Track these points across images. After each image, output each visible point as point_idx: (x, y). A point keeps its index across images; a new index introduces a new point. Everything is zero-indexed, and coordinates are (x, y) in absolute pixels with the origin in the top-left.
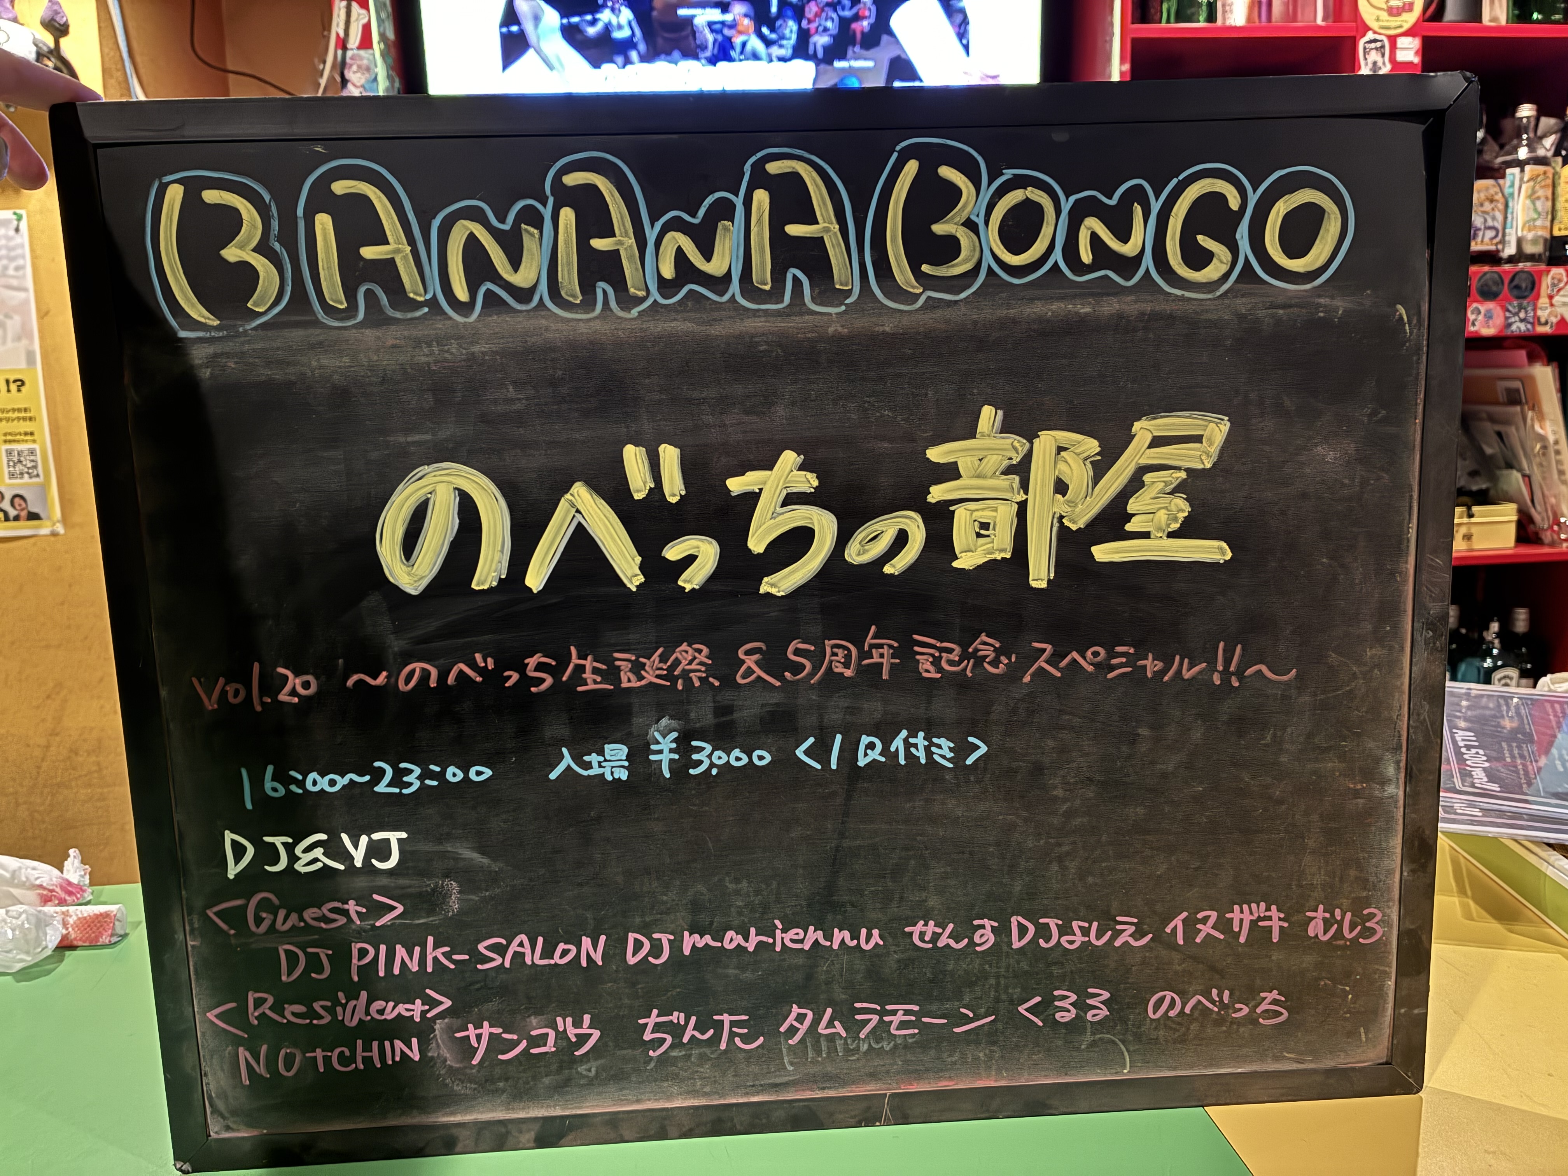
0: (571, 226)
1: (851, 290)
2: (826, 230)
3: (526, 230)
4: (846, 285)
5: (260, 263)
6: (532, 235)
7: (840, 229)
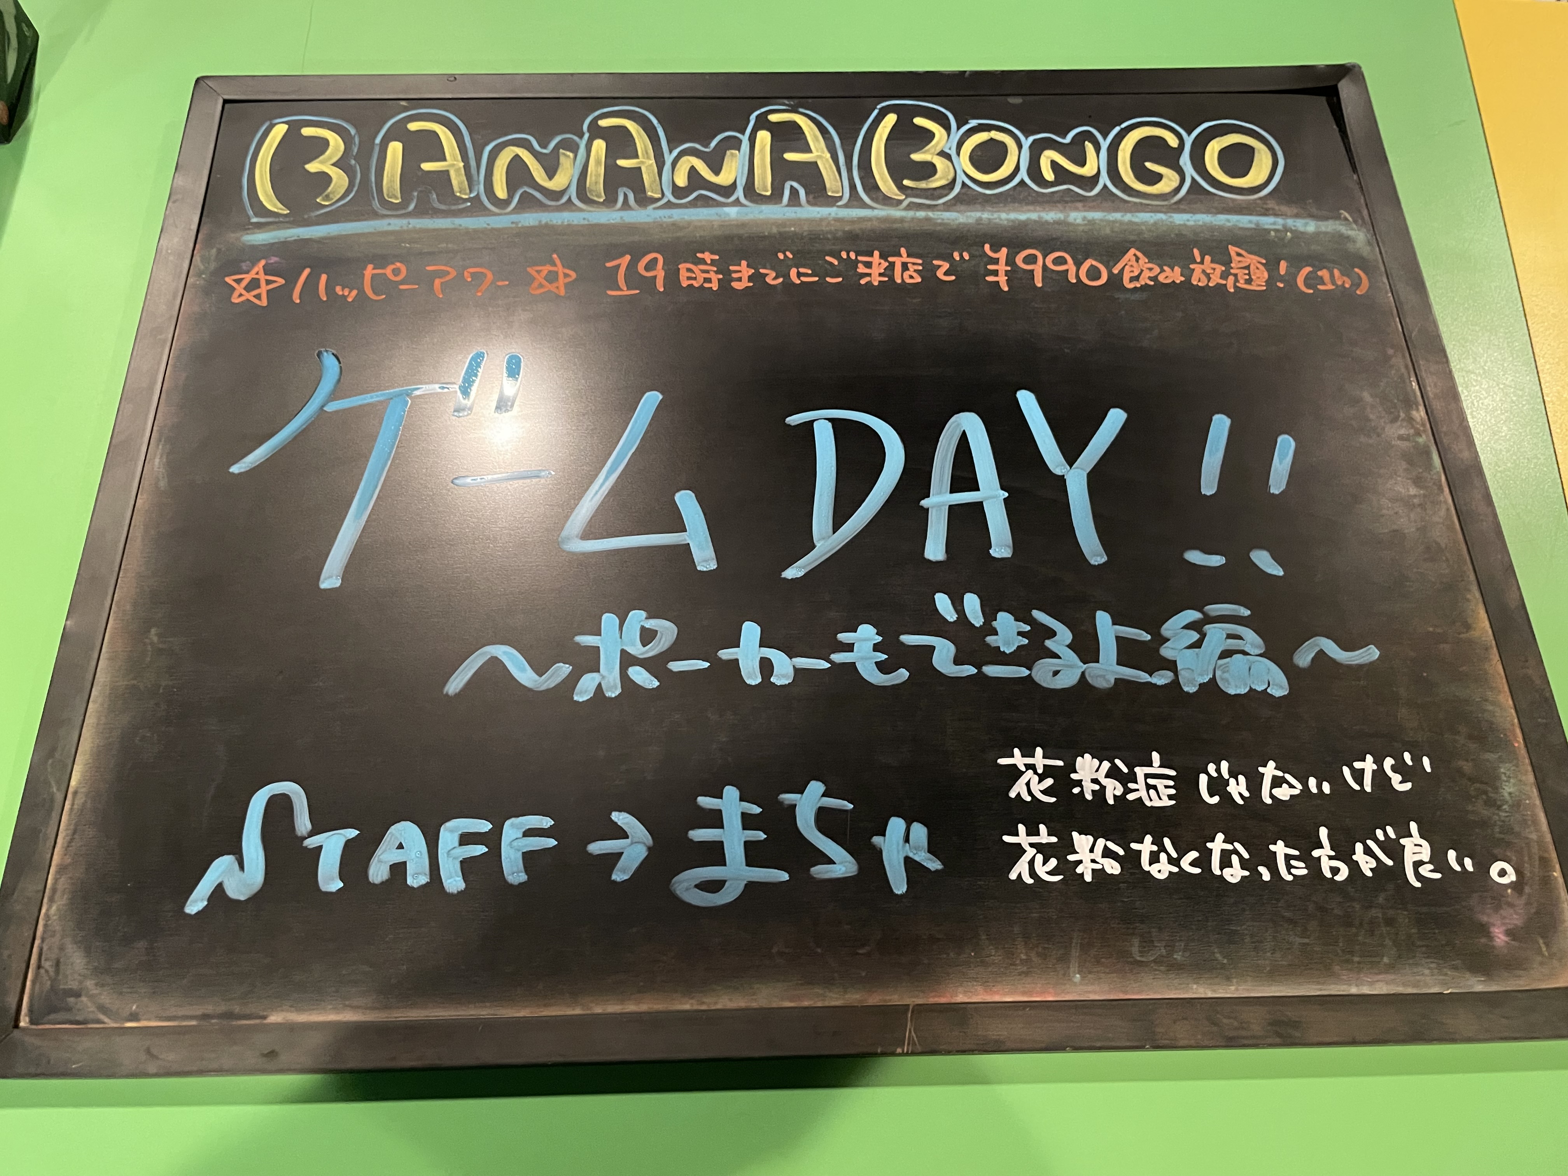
0: (602, 151)
1: (842, 196)
2: (819, 157)
3: (564, 154)
4: (838, 192)
5: (336, 174)
6: (568, 156)
7: (832, 157)
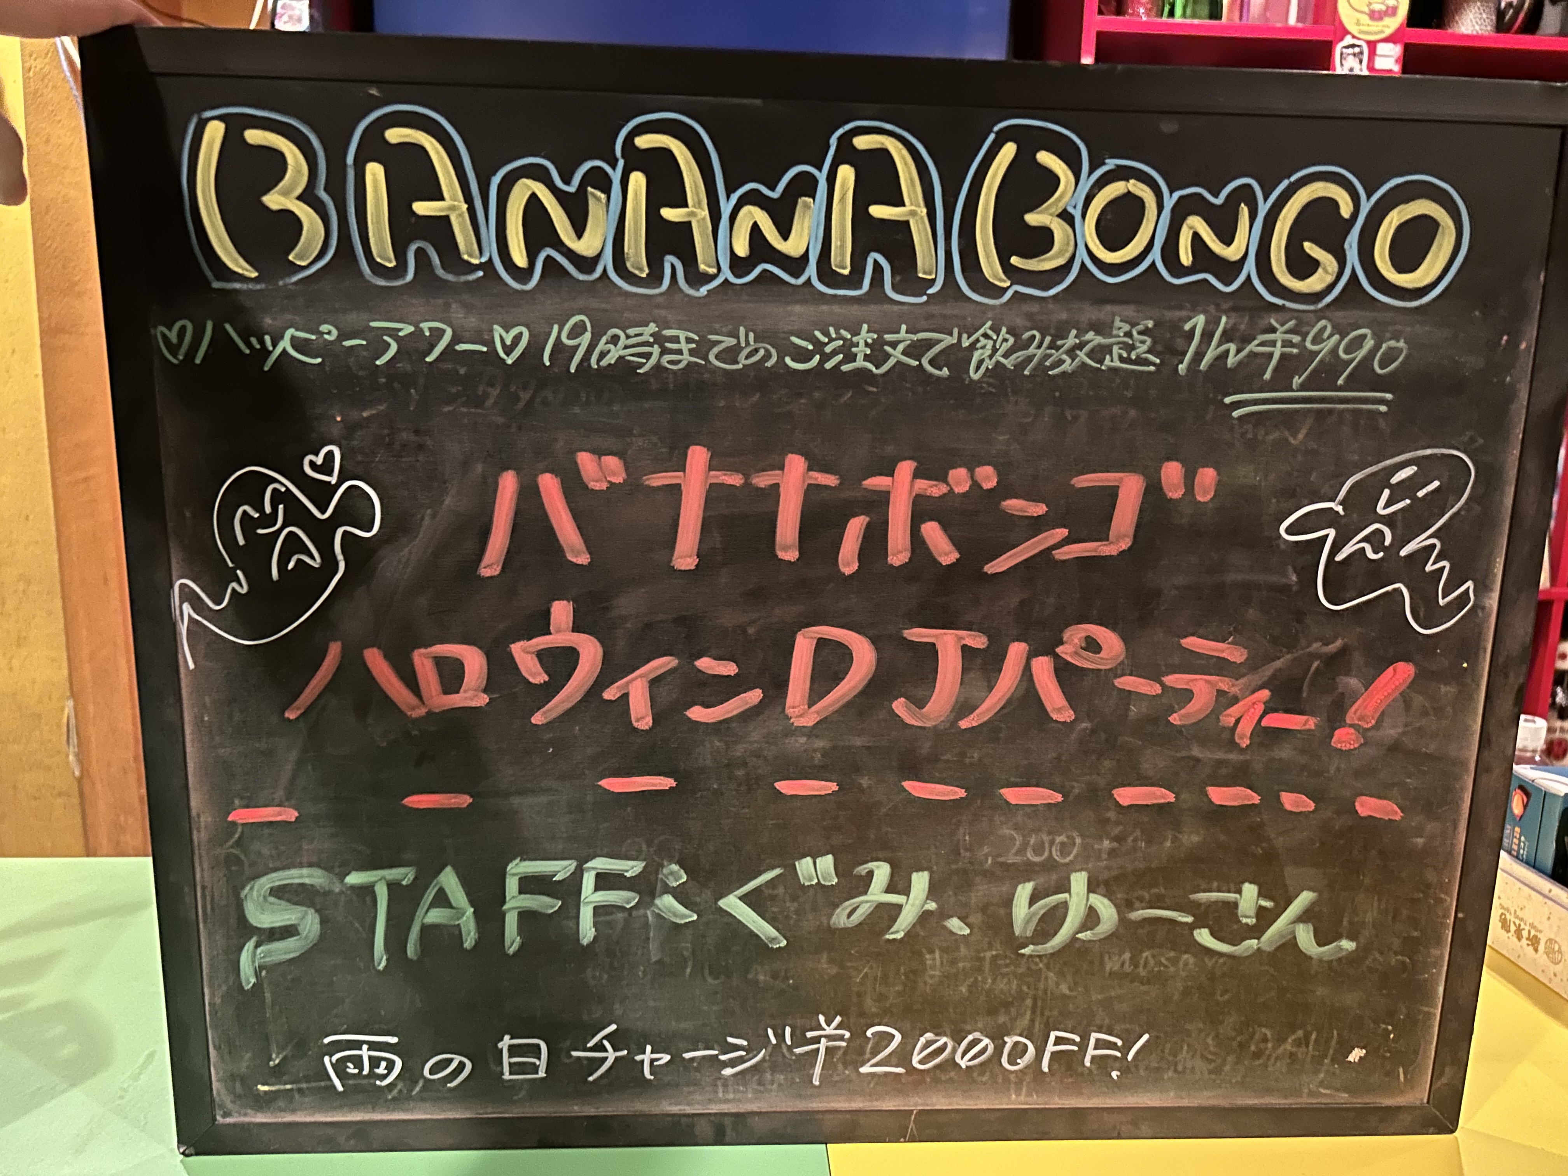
0: (641, 193)
1: (934, 280)
2: (913, 213)
3: (593, 194)
4: (930, 274)
5: (304, 212)
6: (598, 199)
7: (928, 214)
